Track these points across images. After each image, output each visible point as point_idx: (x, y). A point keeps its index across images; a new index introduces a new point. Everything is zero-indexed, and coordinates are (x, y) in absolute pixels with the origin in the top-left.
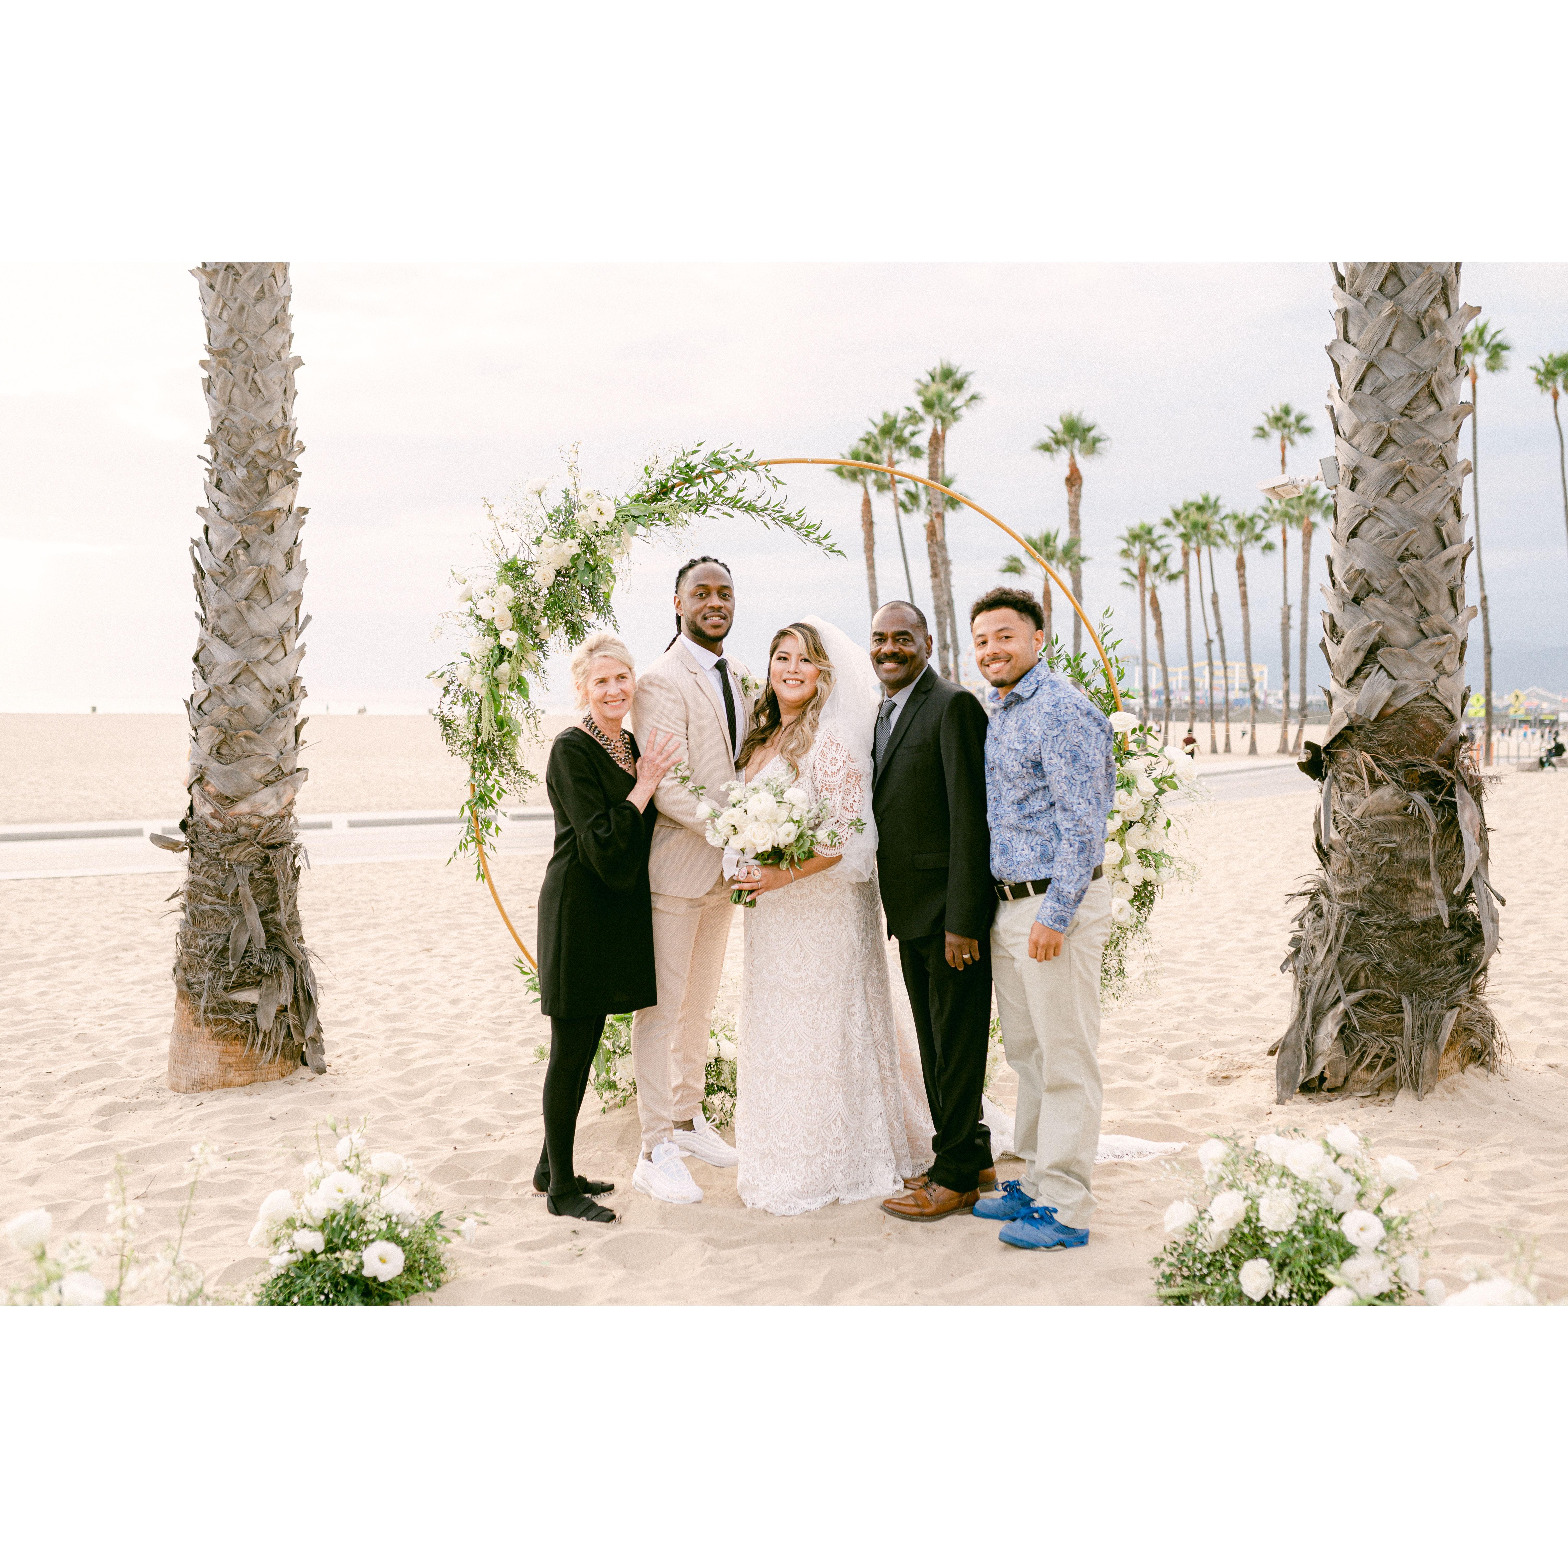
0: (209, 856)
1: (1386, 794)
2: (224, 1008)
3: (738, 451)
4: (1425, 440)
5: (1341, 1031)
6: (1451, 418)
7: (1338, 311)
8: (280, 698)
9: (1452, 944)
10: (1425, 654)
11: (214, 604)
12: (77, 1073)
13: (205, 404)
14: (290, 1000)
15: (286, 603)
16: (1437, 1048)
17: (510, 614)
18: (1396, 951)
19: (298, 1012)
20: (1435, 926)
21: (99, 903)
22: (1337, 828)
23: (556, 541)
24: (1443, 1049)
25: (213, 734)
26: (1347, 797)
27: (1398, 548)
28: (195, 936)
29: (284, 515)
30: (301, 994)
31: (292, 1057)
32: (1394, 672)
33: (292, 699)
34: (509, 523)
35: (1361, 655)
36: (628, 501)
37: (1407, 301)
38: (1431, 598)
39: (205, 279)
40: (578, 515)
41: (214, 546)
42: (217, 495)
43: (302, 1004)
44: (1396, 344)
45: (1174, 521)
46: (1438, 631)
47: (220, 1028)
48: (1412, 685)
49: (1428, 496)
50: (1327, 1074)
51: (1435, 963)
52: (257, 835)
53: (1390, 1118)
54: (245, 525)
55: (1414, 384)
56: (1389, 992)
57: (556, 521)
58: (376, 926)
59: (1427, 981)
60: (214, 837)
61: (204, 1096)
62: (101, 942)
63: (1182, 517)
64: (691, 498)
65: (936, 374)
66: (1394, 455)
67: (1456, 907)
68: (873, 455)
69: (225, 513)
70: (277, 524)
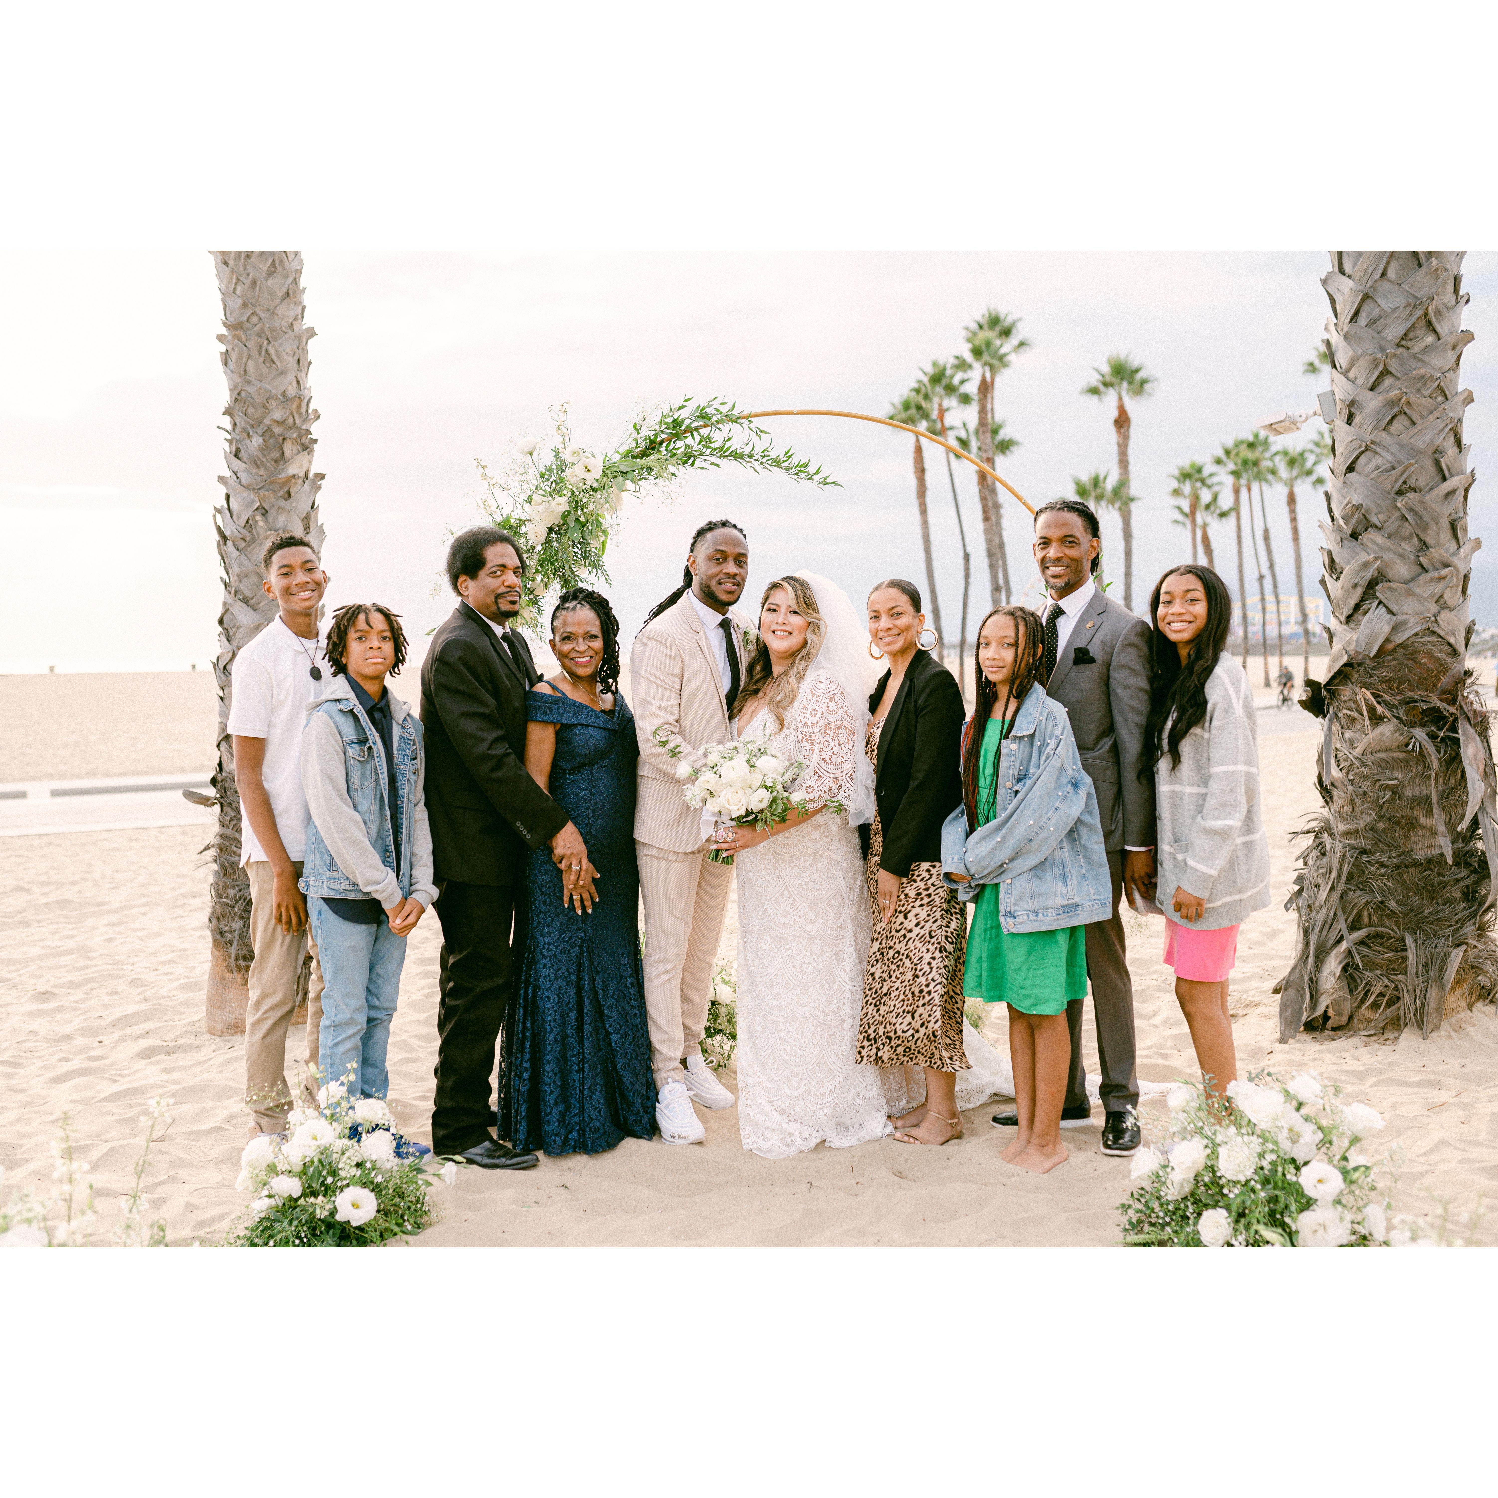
1: (1387, 730)
3: (722, 404)
4: (1423, 371)
5: (1345, 969)
6: (1450, 347)
9: (1458, 881)
10: (1425, 588)
11: (235, 569)
12: (125, 1017)
13: (224, 377)
16: (1442, 987)
18: (1400, 889)
20: (1439, 863)
21: (179, 852)
22: (1338, 766)
23: (545, 499)
24: (1449, 987)
26: (1348, 734)
27: (1396, 481)
28: (226, 886)
29: (300, 481)
32: (1394, 608)
34: (501, 482)
35: (1359, 591)
36: (618, 457)
38: (1431, 532)
40: (568, 472)
41: (235, 513)
42: (237, 464)
44: (1391, 274)
45: (1225, 459)
46: (1438, 565)
48: (1412, 620)
49: (1426, 428)
50: (1331, 1012)
51: (1440, 901)
53: (1394, 1057)
54: (262, 492)
55: (1411, 314)
56: (1393, 930)
57: (548, 480)
59: (1432, 919)
62: (173, 889)
63: (1232, 455)
64: (679, 451)
65: (984, 322)
66: (1391, 387)
67: (1461, 845)
68: (924, 404)
69: (244, 481)
70: (293, 490)
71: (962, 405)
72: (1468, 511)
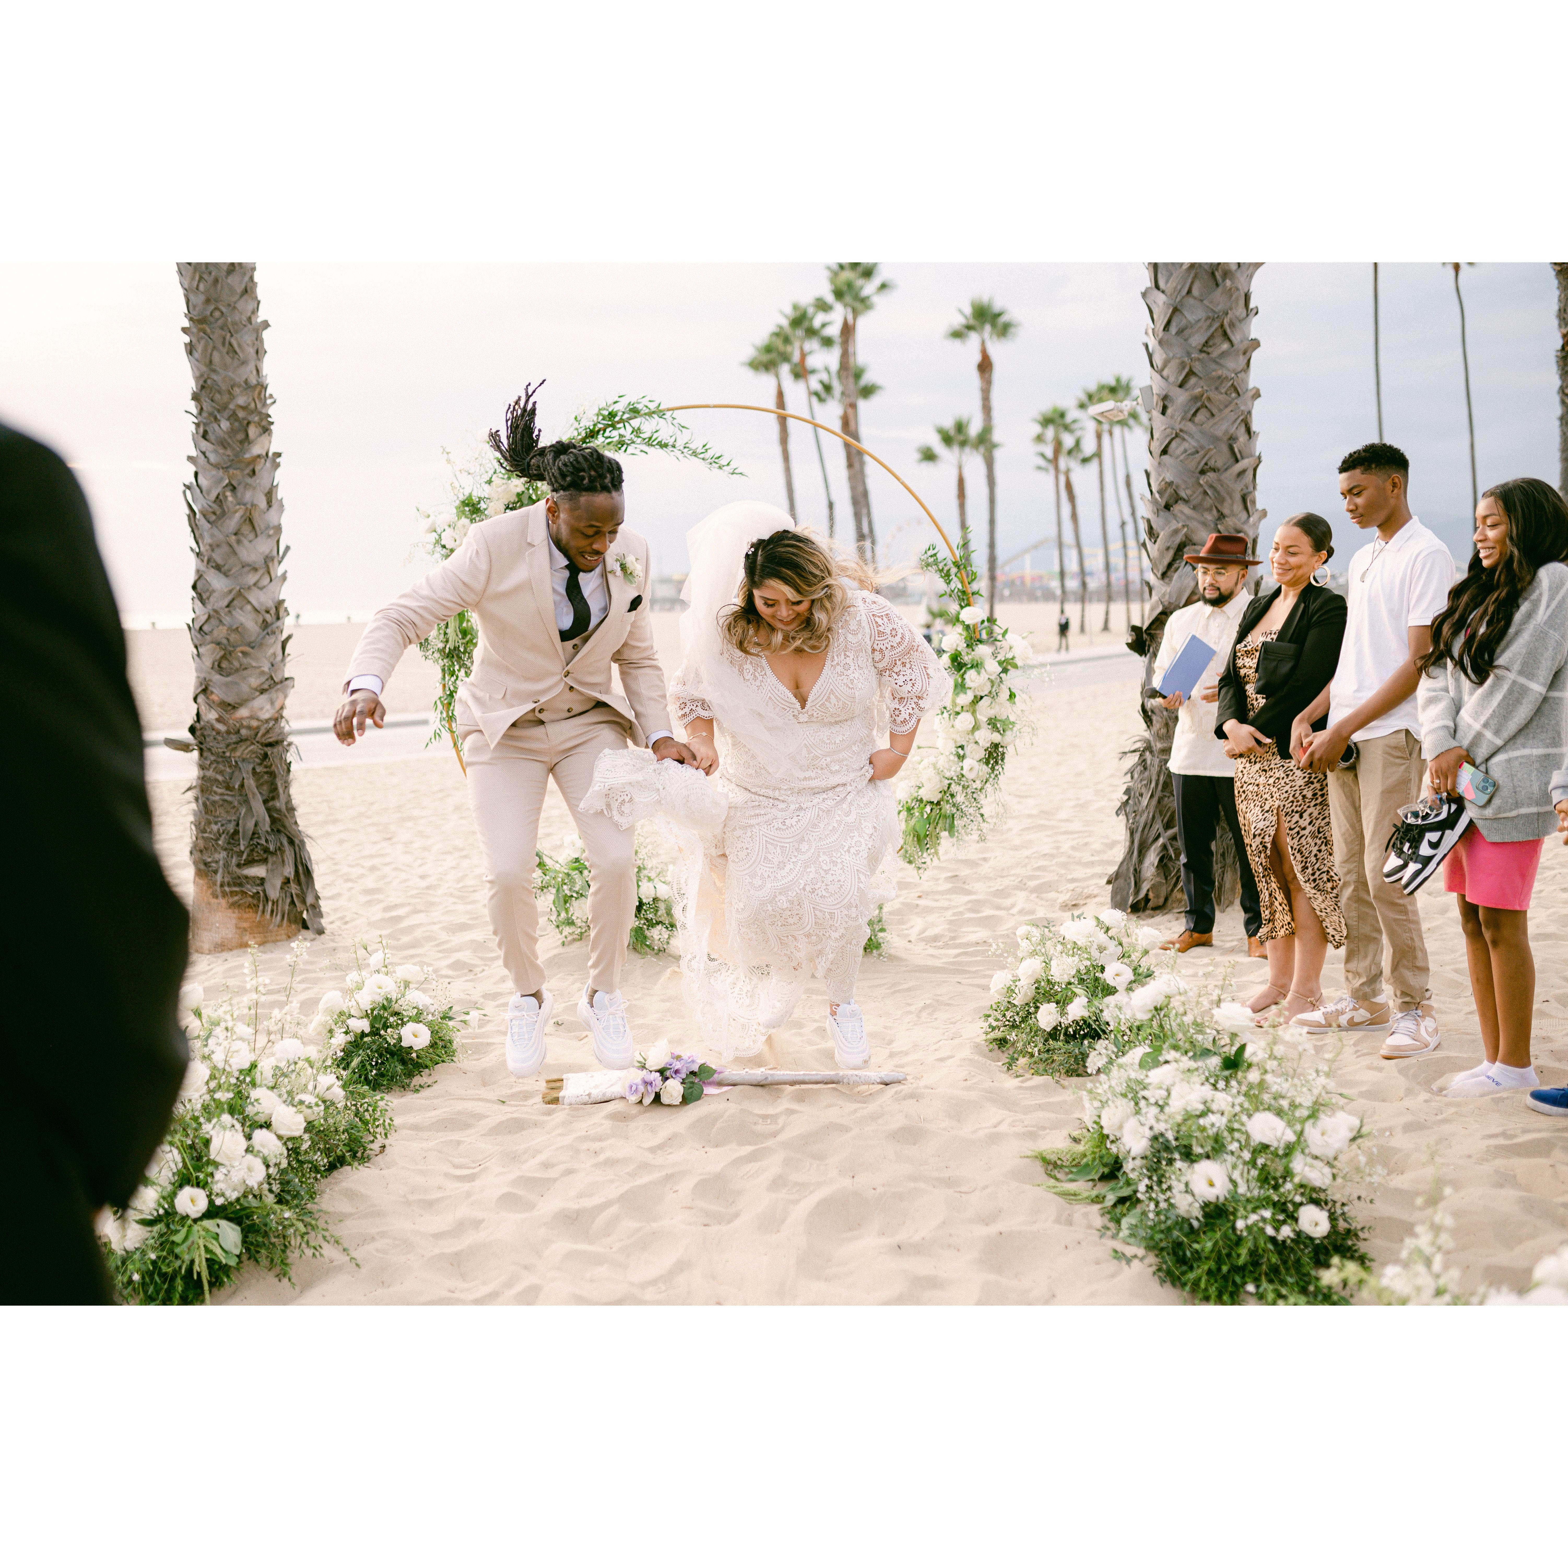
0: (216, 755)
2: (238, 881)
3: (650, 401)
4: (1220, 372)
5: (1161, 861)
6: (1241, 353)
7: (1150, 263)
8: (268, 618)
11: (206, 540)
13: (189, 365)
14: (293, 874)
15: (269, 536)
19: (299, 883)
23: (504, 481)
25: (214, 650)
27: (1199, 463)
28: (209, 823)
29: (262, 460)
30: (300, 868)
31: (295, 922)
33: (278, 618)
34: (465, 467)
35: (1171, 553)
38: (1226, 504)
41: (204, 489)
42: (204, 445)
43: (302, 877)
44: (1195, 292)
45: (1087, 403)
47: (236, 898)
49: (1223, 419)
50: (1151, 895)
52: (256, 735)
54: (231, 471)
55: (1210, 326)
58: (335, 822)
60: (220, 738)
63: (1095, 398)
65: (844, 265)
66: (1194, 387)
68: (785, 347)
69: (212, 460)
70: (257, 469)
71: (824, 349)
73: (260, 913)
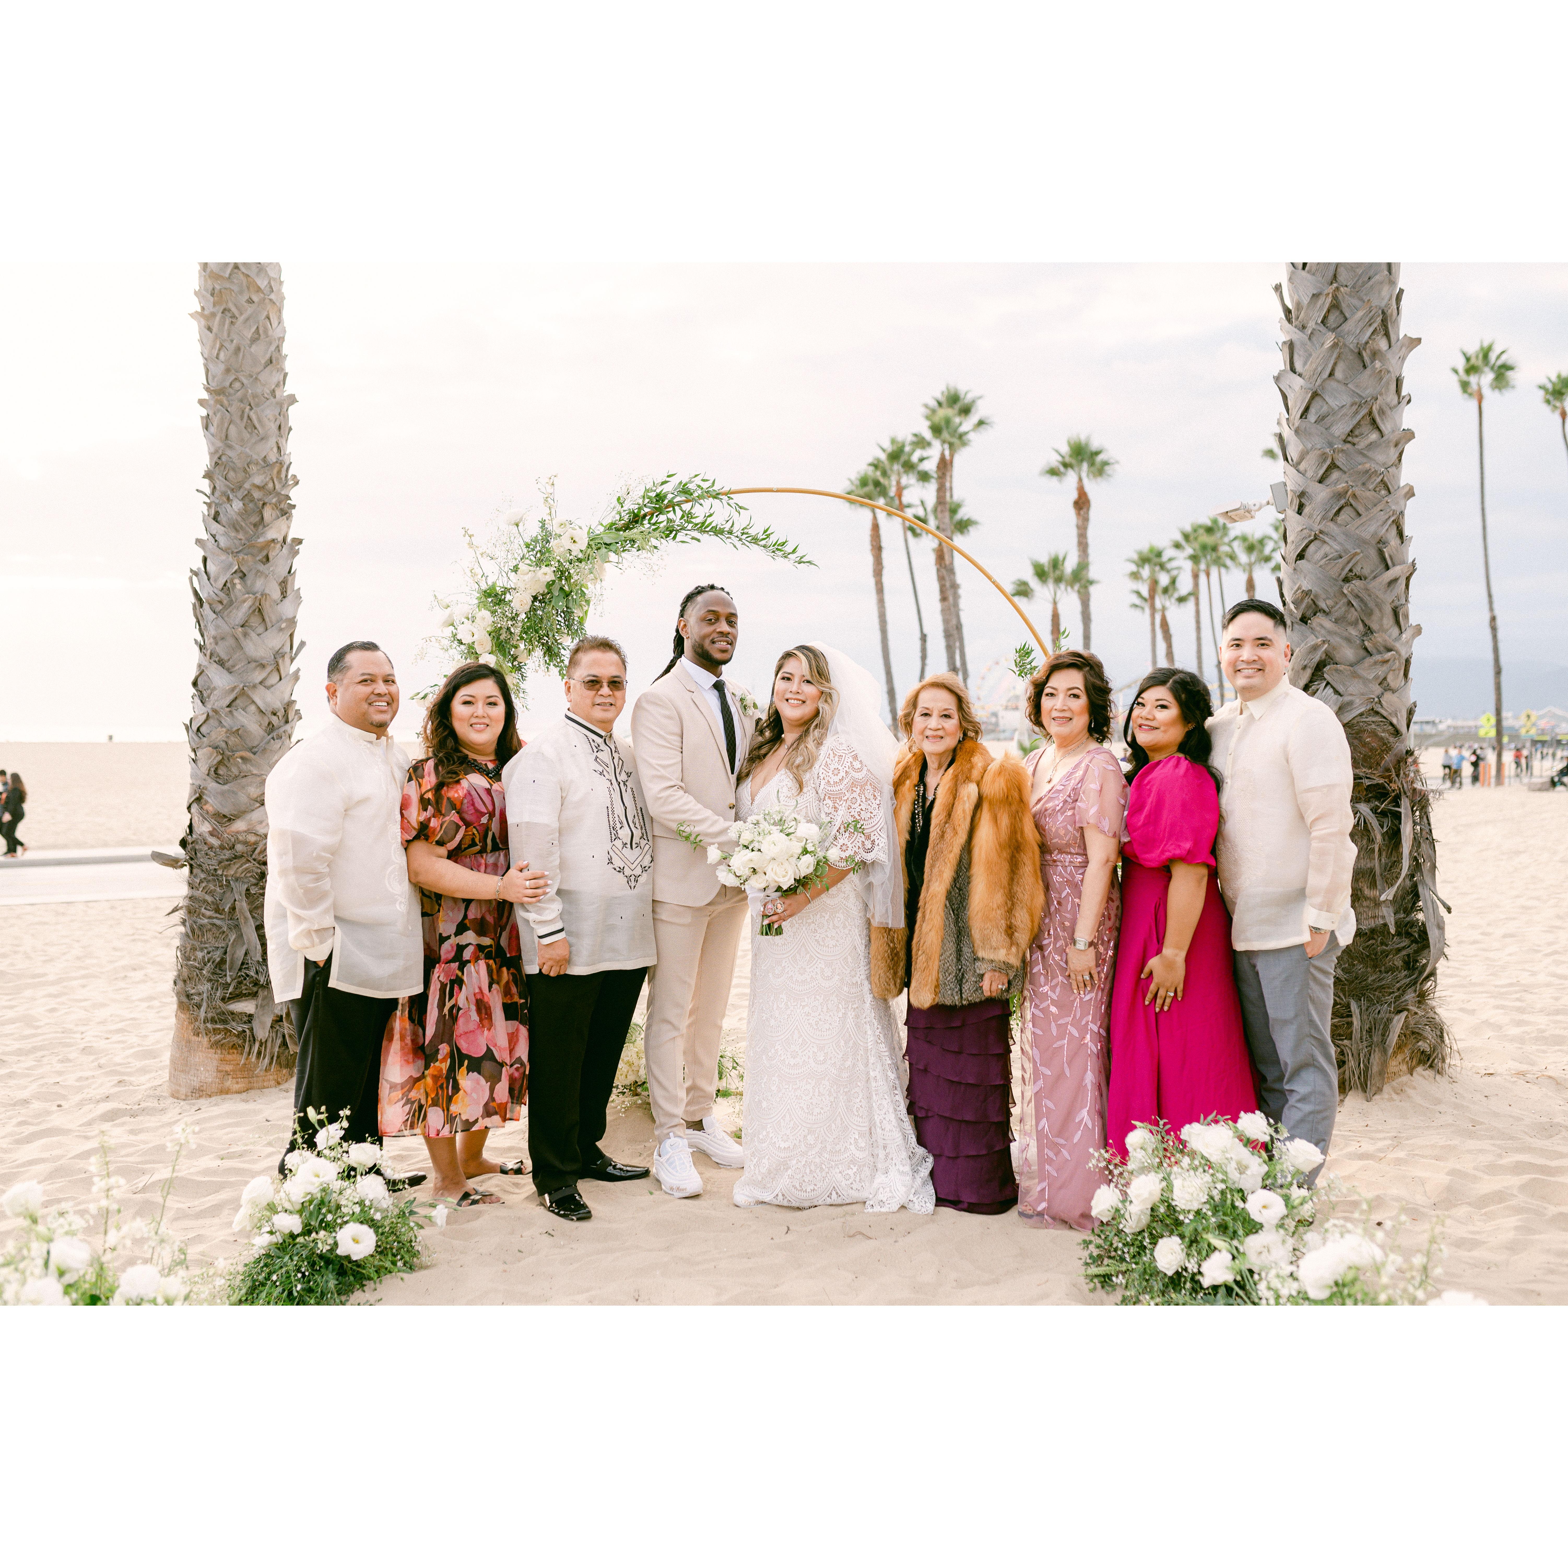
0: (208, 872)
2: (223, 1018)
3: (703, 480)
4: (1367, 466)
6: (1392, 444)
7: (1284, 343)
8: (274, 720)
9: (1399, 950)
10: (1370, 671)
11: (211, 631)
13: (204, 441)
15: (281, 630)
16: (1385, 1051)
17: (489, 638)
20: (1382, 933)
21: (111, 926)
23: (532, 568)
24: (1391, 1051)
25: (211, 755)
27: (1343, 569)
28: (194, 949)
29: (278, 546)
32: (1341, 689)
33: (287, 722)
34: (488, 551)
35: (1308, 673)
36: (602, 529)
37: (1348, 333)
38: (1375, 618)
39: (203, 322)
40: (553, 543)
41: (212, 576)
42: (215, 527)
44: (1339, 374)
45: (1183, 543)
46: (1382, 649)
47: (219, 1037)
48: (1358, 701)
49: (1370, 520)
51: (1383, 969)
52: (254, 851)
54: (241, 556)
55: (1356, 412)
57: (533, 550)
59: (1375, 986)
60: (212, 854)
61: (203, 1102)
62: (111, 962)
63: (1192, 538)
64: (662, 525)
65: (943, 399)
66: (1338, 480)
67: (1402, 916)
68: (882, 480)
69: (222, 544)
70: (271, 557)
71: (921, 483)
72: (1410, 599)
73: (245, 1055)
